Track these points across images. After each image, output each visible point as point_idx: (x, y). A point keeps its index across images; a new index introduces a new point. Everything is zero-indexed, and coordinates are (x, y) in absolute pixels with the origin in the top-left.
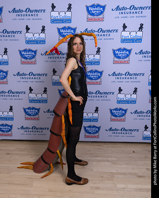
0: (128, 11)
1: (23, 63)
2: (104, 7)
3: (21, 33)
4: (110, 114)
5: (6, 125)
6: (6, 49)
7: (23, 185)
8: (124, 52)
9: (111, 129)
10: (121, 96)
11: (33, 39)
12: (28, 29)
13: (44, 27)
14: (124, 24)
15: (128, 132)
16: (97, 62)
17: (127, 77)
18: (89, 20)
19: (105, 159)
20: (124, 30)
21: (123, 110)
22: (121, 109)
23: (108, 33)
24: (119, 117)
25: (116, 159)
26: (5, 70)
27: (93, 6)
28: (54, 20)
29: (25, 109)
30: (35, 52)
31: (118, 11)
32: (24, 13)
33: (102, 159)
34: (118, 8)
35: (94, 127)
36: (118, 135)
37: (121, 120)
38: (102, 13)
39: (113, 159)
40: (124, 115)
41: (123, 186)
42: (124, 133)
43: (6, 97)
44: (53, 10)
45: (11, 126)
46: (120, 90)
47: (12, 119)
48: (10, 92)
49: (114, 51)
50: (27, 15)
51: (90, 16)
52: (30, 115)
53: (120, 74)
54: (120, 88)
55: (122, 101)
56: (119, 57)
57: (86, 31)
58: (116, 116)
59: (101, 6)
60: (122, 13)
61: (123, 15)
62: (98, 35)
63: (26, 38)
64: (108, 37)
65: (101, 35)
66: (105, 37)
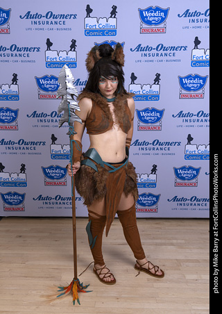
0: (203, 17)
1: (41, 97)
2: (166, 12)
3: (38, 50)
4: (174, 176)
5: (15, 194)
6: (15, 76)
8: (196, 81)
9: (175, 199)
10: (191, 148)
11: (58, 60)
12: (49, 44)
13: (74, 42)
14: (197, 38)
15: (201, 203)
16: (155, 96)
17: (200, 119)
18: (143, 31)
19: (167, 241)
20: (196, 47)
21: (194, 169)
22: (190, 168)
23: (172, 52)
24: (188, 179)
25: (183, 241)
26: (14, 109)
27: (149, 10)
28: (90, 31)
29: (44, 169)
31: (188, 18)
32: (44, 19)
33: (163, 241)
34: (187, 13)
35: (150, 195)
36: (186, 207)
37: (190, 185)
38: (163, 20)
39: (179, 241)
40: (195, 176)
41: (194, 277)
42: (195, 205)
43: (15, 151)
44: (88, 15)
45: (23, 196)
46: (190, 139)
47: (24, 184)
48: (22, 142)
49: (181, 79)
50: (48, 23)
51: (145, 26)
52: (52, 178)
53: (189, 115)
54: (189, 135)
55: (192, 156)
56: (188, 89)
57: (139, 48)
58: (183, 178)
59: (162, 11)
60: (193, 21)
61: (195, 24)
62: (157, 55)
63: (46, 58)
64: (172, 58)
65: (162, 55)
66: (168, 58)
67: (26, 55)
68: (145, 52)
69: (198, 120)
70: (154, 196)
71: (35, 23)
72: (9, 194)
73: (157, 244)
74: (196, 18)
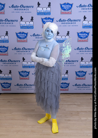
0: (87, 7)
1: (18, 41)
2: (72, 5)
3: (17, 21)
5: (7, 83)
6: (7, 32)
7: (21, 120)
8: (84, 34)
9: (76, 85)
10: (83, 63)
11: (25, 25)
12: (22, 18)
13: (32, 18)
14: (85, 16)
15: (87, 86)
17: (86, 50)
18: (62, 13)
19: (73, 103)
20: (84, 20)
21: (84, 72)
22: (82, 72)
23: (74, 22)
24: (81, 76)
25: (80, 103)
26: (7, 46)
27: (64, 4)
28: (39, 13)
29: (19, 73)
30: (27, 34)
31: (81, 8)
32: (19, 8)
33: (71, 103)
34: (80, 6)
35: (65, 83)
36: (81, 88)
37: (82, 79)
38: (70, 8)
39: (78, 103)
40: (84, 75)
41: (85, 118)
42: (84, 87)
43: (7, 65)
44: (38, 6)
45: (10, 84)
46: (82, 59)
47: (11, 79)
48: (10, 61)
49: (78, 34)
50: (21, 9)
51: (63, 11)
52: (23, 76)
53: (82, 49)
54: (82, 58)
55: (83, 66)
56: (81, 38)
57: (60, 20)
58: (79, 76)
59: (70, 5)
60: (83, 9)
61: (84, 10)
62: (68, 23)
63: (20, 24)
64: (74, 25)
65: (70, 23)
66: (73, 24)
67: (12, 23)
68: (63, 22)
69: (85, 51)
70: (67, 84)
71: (16, 9)
72: (4, 83)
73: (68, 105)
74: (84, 8)
